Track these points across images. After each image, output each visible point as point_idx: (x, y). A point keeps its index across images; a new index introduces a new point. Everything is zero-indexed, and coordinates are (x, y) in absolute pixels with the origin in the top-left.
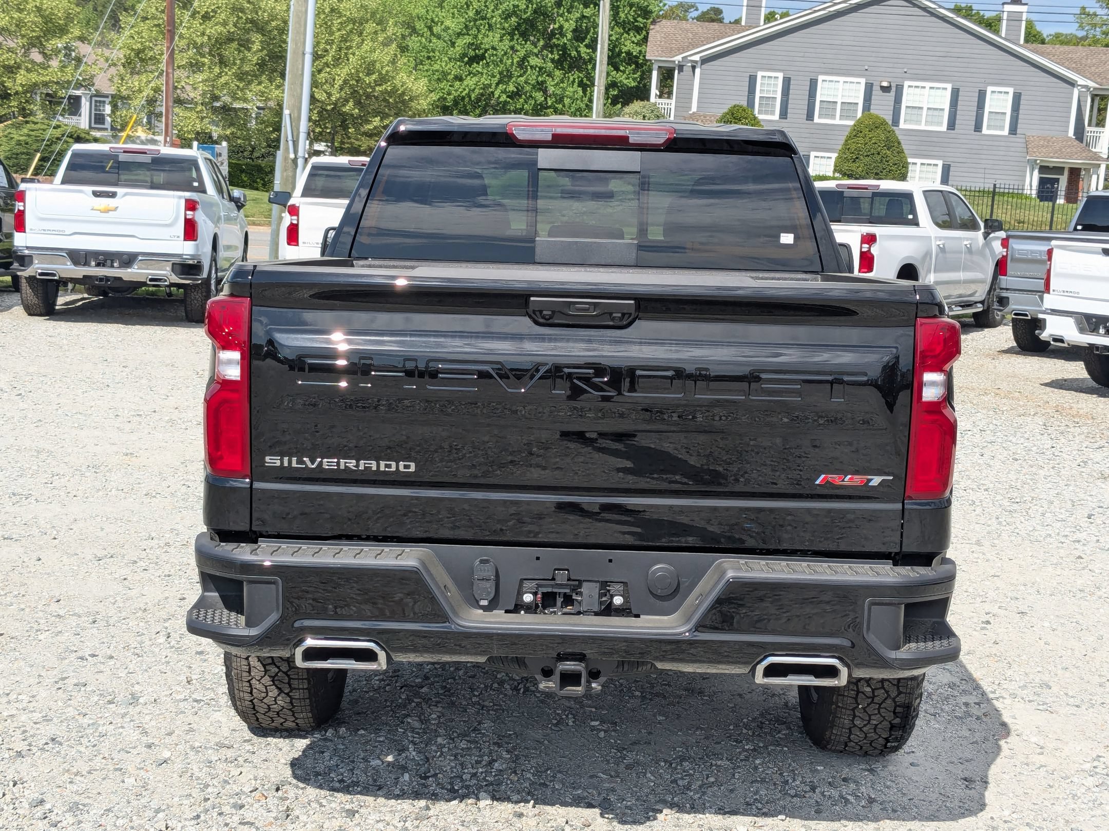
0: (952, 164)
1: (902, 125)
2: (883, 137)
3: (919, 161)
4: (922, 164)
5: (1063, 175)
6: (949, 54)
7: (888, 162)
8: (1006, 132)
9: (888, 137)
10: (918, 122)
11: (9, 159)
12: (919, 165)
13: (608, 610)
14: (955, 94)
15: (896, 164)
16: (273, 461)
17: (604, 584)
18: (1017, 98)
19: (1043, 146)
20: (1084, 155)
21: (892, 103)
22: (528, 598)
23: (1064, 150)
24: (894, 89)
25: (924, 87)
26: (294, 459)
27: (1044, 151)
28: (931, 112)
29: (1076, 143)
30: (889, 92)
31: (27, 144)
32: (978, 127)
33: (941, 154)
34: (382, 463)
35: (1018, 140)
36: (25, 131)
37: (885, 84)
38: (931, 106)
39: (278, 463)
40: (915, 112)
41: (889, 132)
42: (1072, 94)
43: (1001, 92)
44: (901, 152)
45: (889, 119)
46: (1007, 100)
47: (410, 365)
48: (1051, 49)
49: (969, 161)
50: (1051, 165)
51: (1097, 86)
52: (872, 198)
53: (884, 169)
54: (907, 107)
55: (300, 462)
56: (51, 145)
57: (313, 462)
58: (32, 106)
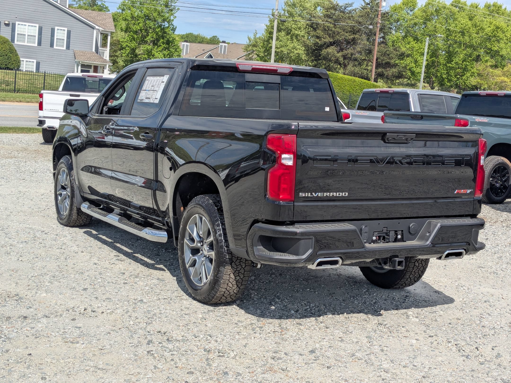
0: (41, 62)
1: (16, 42)
2: (8, 47)
3: (25, 60)
4: (26, 61)
5: (91, 68)
6: (36, 10)
7: (11, 59)
8: (65, 48)
9: (10, 48)
10: (24, 41)
12: (25, 61)
13: (396, 240)
14: (40, 29)
15: (15, 61)
16: (302, 194)
17: (396, 231)
18: (69, 33)
19: (82, 55)
20: (100, 60)
21: (11, 32)
22: (374, 238)
23: (91, 58)
24: (11, 25)
25: (26, 25)
26: (309, 194)
27: (83, 57)
28: (29, 37)
29: (96, 55)
30: (9, 26)
32: (52, 45)
33: (35, 57)
34: (338, 193)
35: (70, 52)
37: (7, 22)
38: (29, 34)
39: (304, 195)
40: (22, 36)
41: (11, 45)
42: (93, 32)
43: (61, 30)
44: (17, 55)
45: (10, 39)
46: (64, 34)
47: (350, 158)
48: (81, 11)
49: (48, 60)
50: (86, 64)
51: (103, 29)
52: (99, 81)
53: (9, 63)
54: (18, 34)
55: (311, 194)
57: (315, 194)
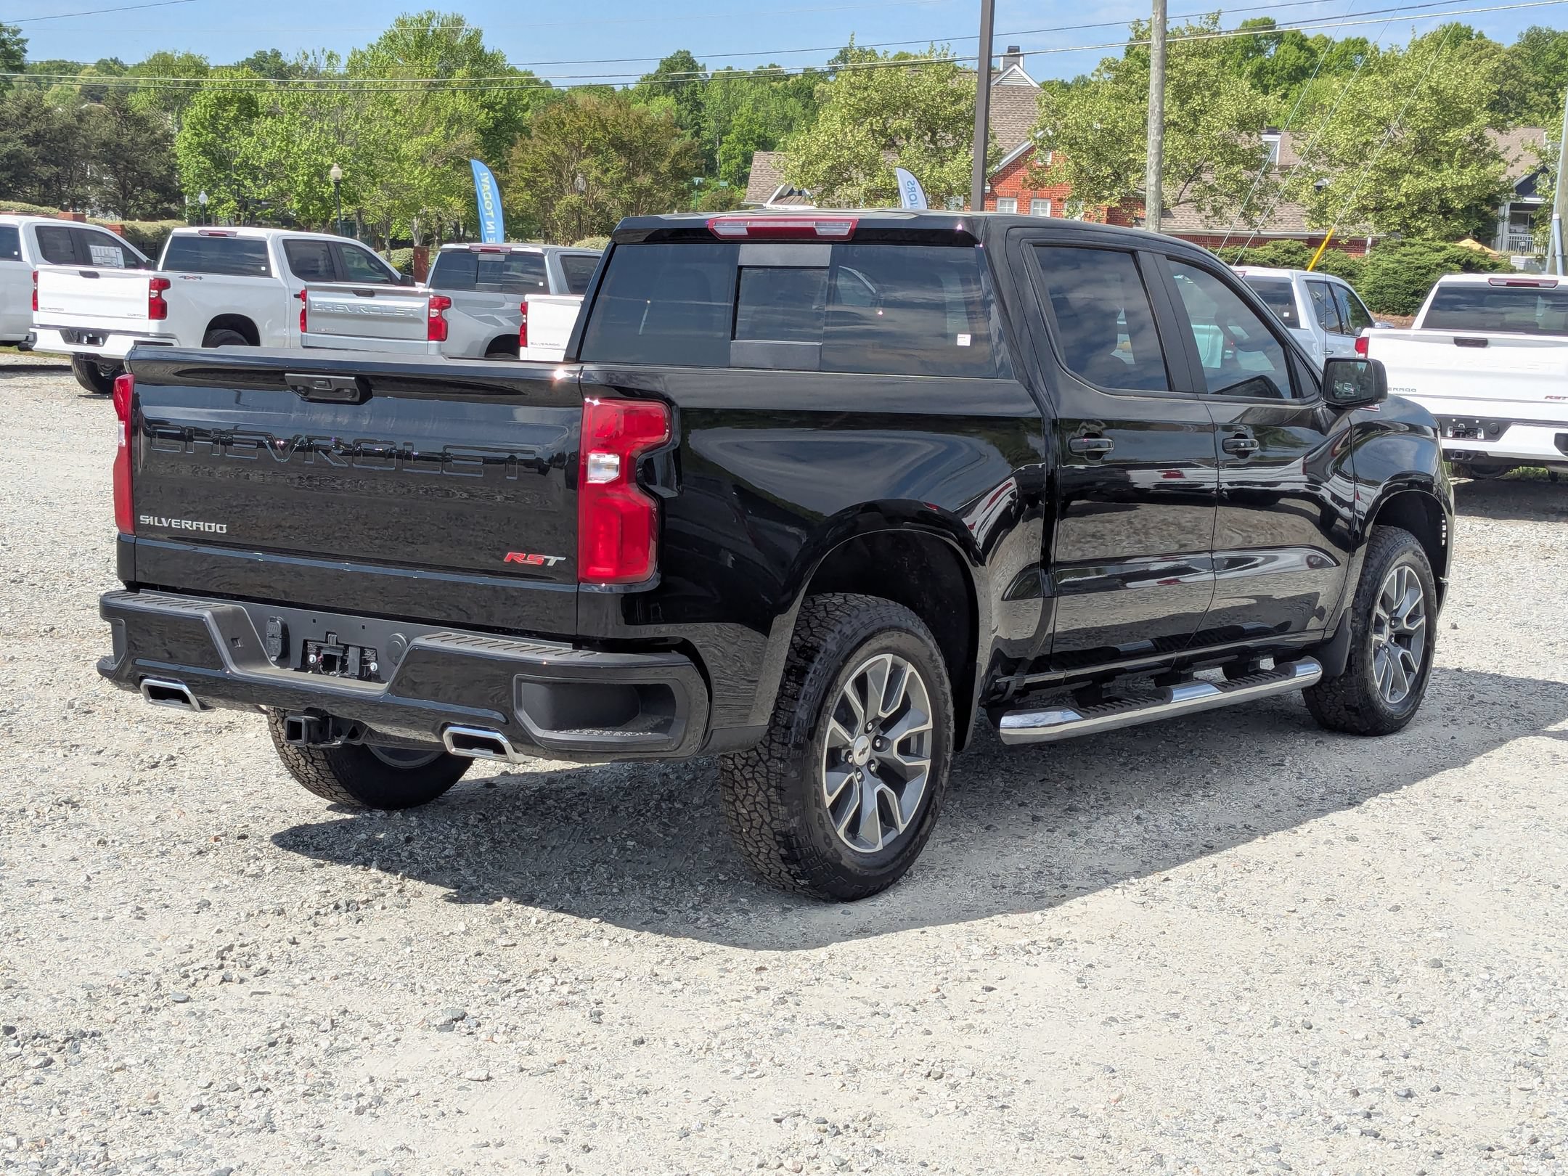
11: (1372, 294)
16: (143, 520)
17: (363, 650)
22: (313, 658)
26: (156, 519)
31: (1396, 273)
34: (207, 525)
36: (1397, 256)
39: (147, 522)
55: (160, 521)
56: (1428, 273)
58: (1420, 222)
